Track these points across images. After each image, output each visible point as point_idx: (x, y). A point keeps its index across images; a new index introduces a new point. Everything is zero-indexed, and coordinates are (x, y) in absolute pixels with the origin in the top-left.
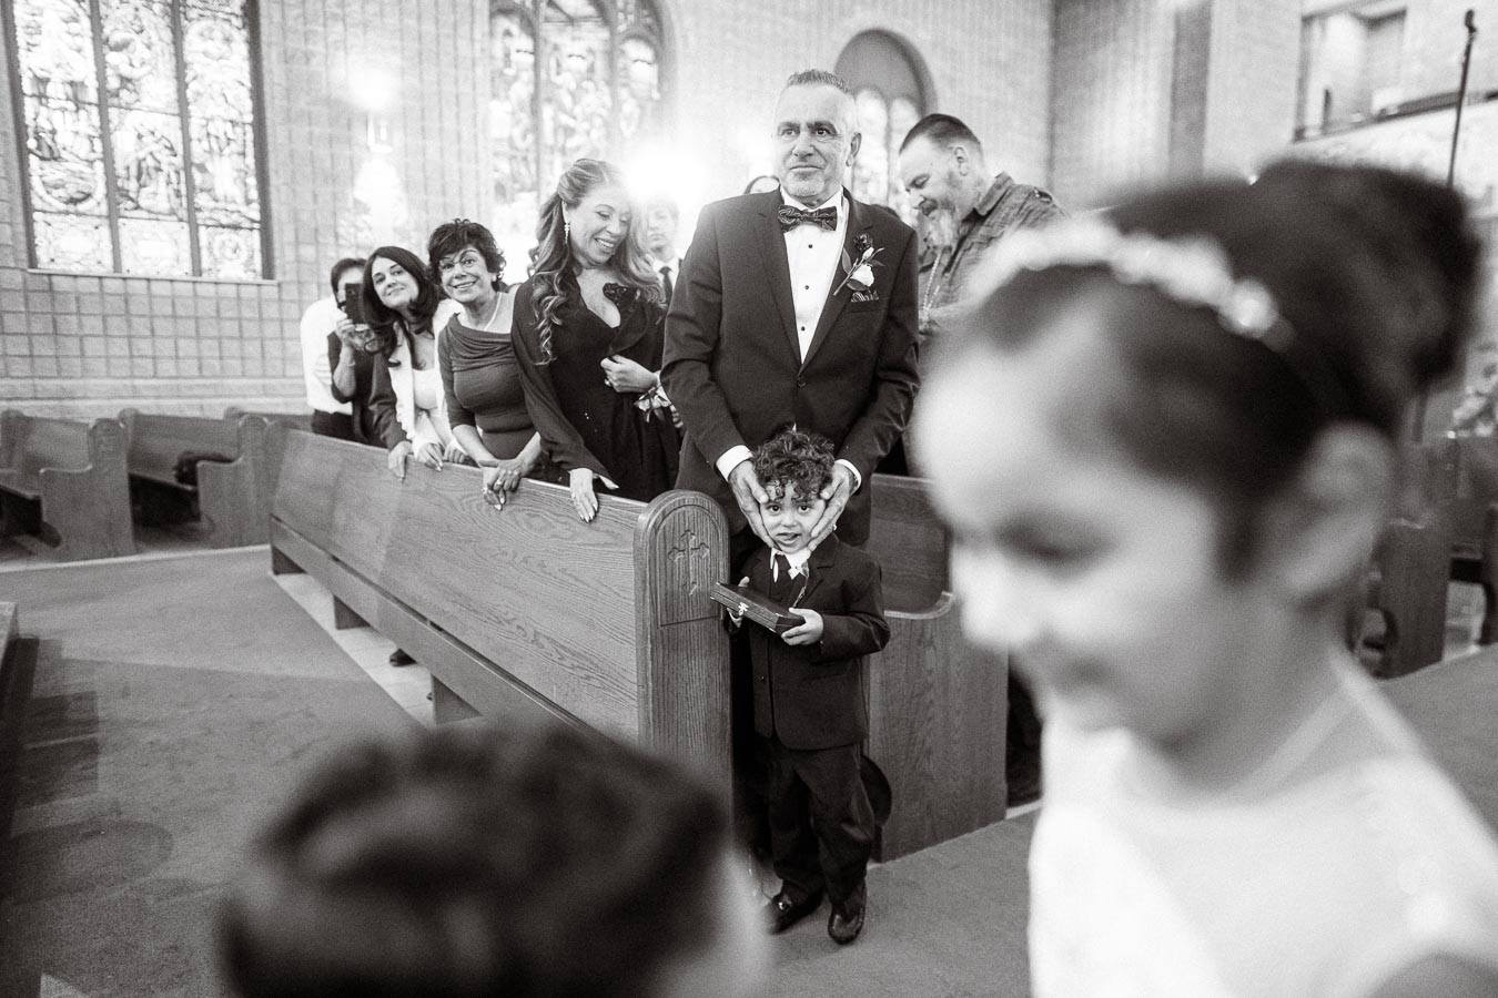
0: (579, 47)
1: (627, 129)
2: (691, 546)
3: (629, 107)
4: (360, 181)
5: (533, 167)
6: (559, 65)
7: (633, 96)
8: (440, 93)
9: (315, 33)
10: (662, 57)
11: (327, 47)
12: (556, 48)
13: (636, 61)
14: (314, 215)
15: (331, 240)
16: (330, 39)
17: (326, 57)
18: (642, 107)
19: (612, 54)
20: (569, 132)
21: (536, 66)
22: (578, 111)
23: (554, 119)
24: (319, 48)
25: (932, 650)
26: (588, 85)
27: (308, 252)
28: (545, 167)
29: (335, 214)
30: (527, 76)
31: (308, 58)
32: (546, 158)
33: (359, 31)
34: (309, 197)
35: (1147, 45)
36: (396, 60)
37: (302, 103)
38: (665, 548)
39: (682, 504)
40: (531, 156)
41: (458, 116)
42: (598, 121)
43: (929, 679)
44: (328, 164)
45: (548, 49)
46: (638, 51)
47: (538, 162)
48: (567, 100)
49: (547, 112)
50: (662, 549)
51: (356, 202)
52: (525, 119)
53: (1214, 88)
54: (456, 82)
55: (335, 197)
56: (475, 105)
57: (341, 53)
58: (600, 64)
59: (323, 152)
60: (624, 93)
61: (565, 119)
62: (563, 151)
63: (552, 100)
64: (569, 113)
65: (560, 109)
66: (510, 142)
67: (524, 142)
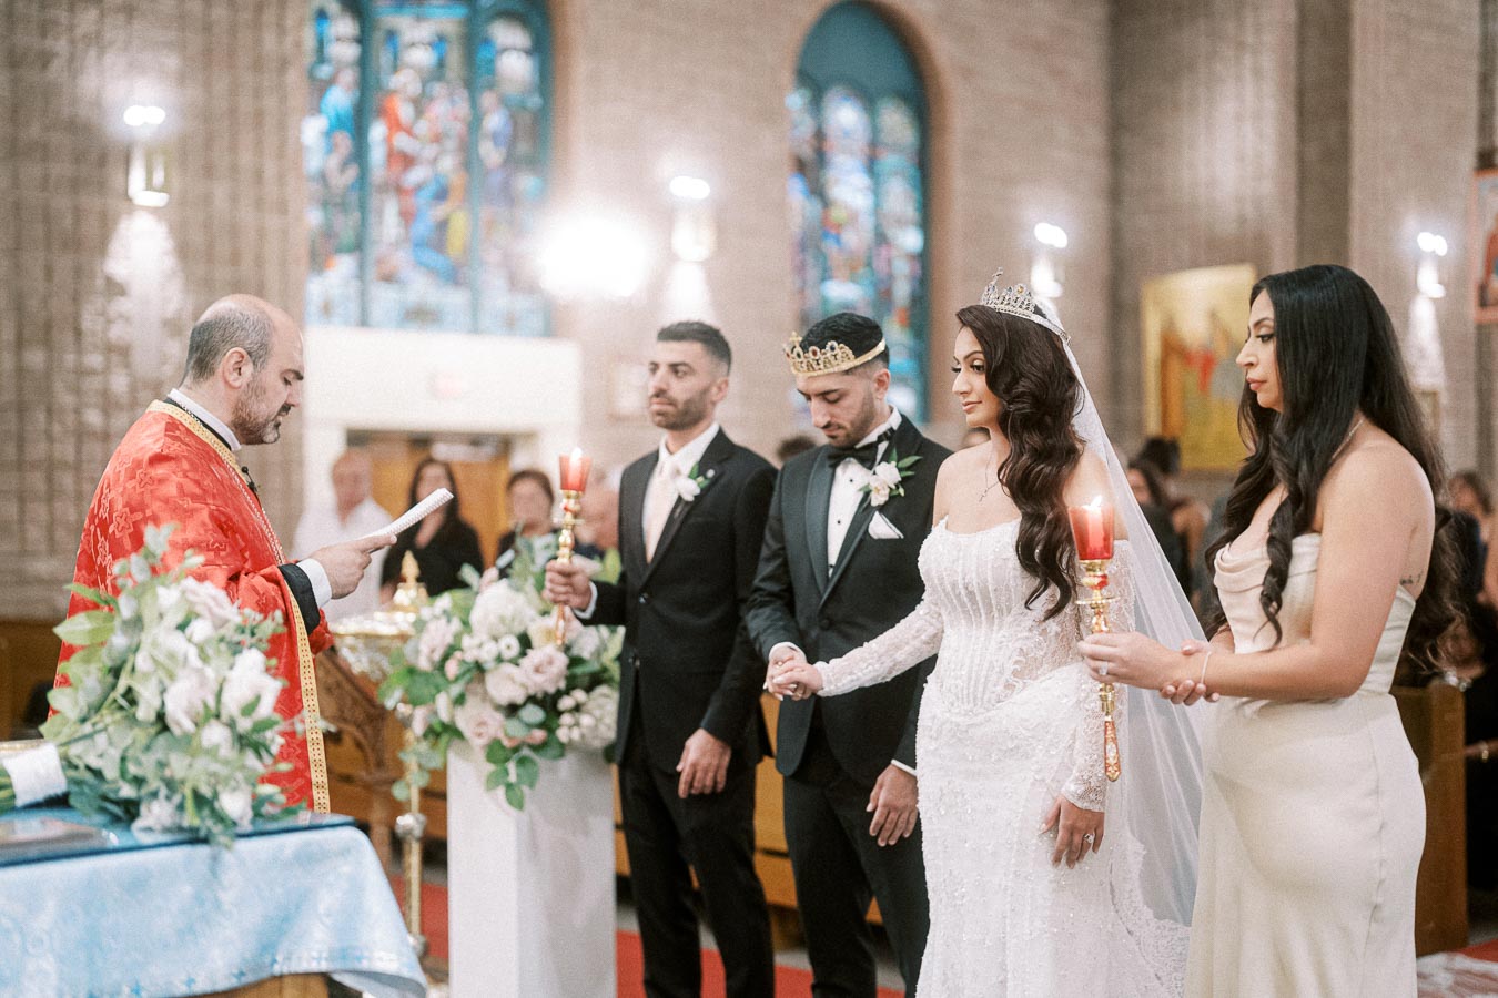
0: (425, 31)
3: (495, 121)
4: (116, 246)
5: (356, 215)
6: (396, 58)
7: (503, 101)
8: (233, 111)
9: (56, 23)
10: (546, 47)
11: (72, 42)
12: (392, 35)
13: (505, 50)
14: (46, 300)
15: (69, 337)
16: (79, 32)
17: (72, 59)
18: (513, 118)
19: (473, 41)
20: (407, 161)
21: (363, 63)
23: (388, 140)
24: (61, 45)
26: (438, 89)
27: (35, 358)
28: (372, 219)
29: (76, 299)
30: (348, 77)
31: (45, 59)
32: (374, 201)
33: (121, 17)
34: (39, 273)
35: (1258, 31)
36: (172, 61)
37: (34, 131)
40: (353, 198)
41: (259, 143)
42: (451, 144)
44: (68, 221)
45: (379, 36)
46: (509, 38)
47: (363, 207)
48: (405, 112)
49: (377, 131)
51: (109, 281)
52: (345, 142)
53: (1359, 96)
54: (257, 93)
55: (78, 272)
56: (282, 126)
57: (93, 53)
58: (454, 57)
59: (62, 203)
60: (488, 99)
61: (402, 142)
62: (400, 190)
63: (383, 112)
64: (409, 132)
65: (395, 125)
66: (323, 177)
67: (343, 179)
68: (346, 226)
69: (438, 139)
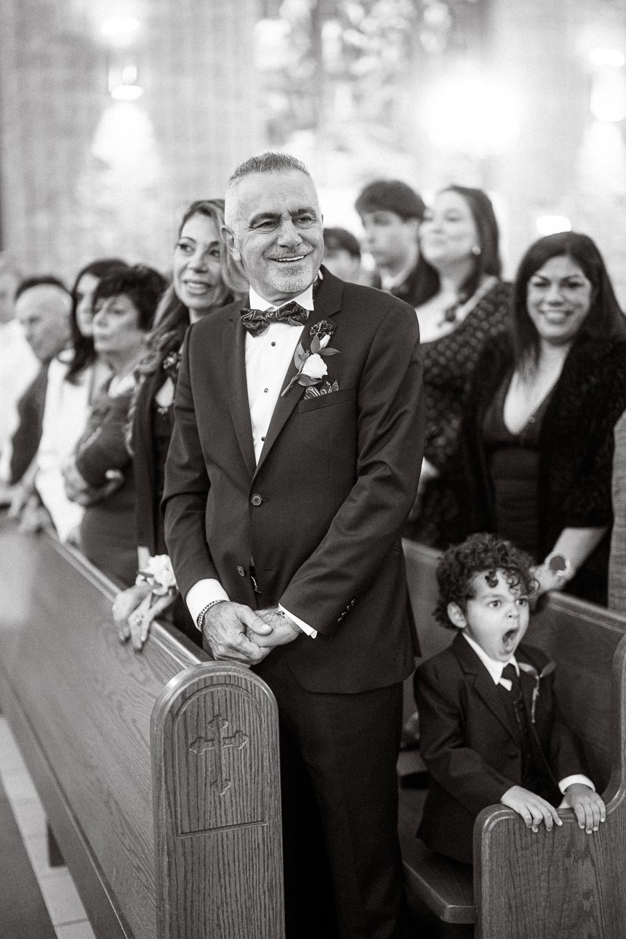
1: (431, 42)
2: (223, 735)
8: (197, 19)
18: (453, 13)
20: (355, 52)
22: (370, 25)
23: (341, 39)
25: (588, 863)
27: (43, 221)
28: (326, 101)
32: (327, 87)
37: (37, 45)
38: (186, 738)
39: (209, 683)
42: (394, 37)
43: (586, 905)
47: (318, 93)
49: (331, 31)
50: (182, 736)
51: (97, 160)
52: (303, 41)
54: (217, 3)
55: (72, 154)
56: (238, 29)
59: (60, 101)
61: (354, 38)
63: (337, 14)
64: (359, 30)
65: (348, 25)
66: (284, 72)
67: (302, 72)
68: (303, 108)
69: (383, 33)
